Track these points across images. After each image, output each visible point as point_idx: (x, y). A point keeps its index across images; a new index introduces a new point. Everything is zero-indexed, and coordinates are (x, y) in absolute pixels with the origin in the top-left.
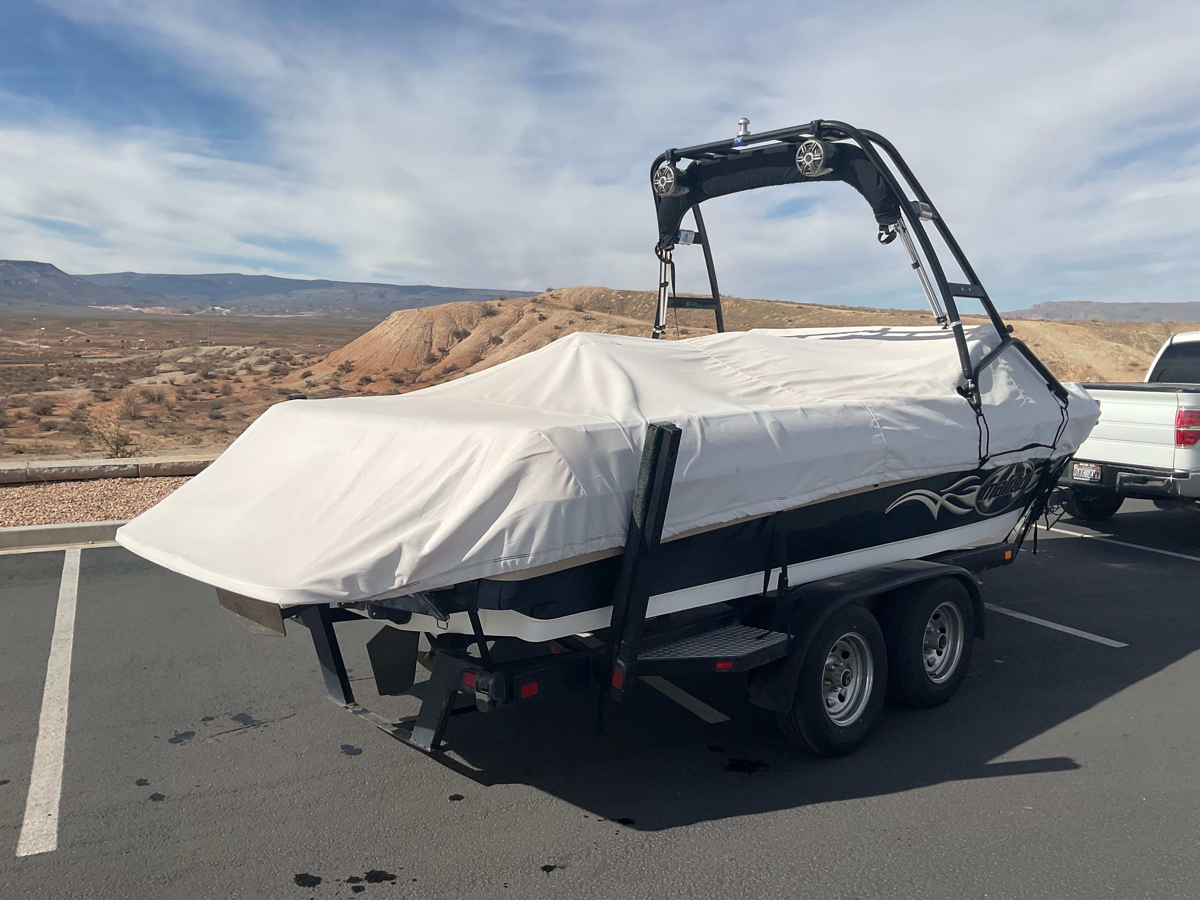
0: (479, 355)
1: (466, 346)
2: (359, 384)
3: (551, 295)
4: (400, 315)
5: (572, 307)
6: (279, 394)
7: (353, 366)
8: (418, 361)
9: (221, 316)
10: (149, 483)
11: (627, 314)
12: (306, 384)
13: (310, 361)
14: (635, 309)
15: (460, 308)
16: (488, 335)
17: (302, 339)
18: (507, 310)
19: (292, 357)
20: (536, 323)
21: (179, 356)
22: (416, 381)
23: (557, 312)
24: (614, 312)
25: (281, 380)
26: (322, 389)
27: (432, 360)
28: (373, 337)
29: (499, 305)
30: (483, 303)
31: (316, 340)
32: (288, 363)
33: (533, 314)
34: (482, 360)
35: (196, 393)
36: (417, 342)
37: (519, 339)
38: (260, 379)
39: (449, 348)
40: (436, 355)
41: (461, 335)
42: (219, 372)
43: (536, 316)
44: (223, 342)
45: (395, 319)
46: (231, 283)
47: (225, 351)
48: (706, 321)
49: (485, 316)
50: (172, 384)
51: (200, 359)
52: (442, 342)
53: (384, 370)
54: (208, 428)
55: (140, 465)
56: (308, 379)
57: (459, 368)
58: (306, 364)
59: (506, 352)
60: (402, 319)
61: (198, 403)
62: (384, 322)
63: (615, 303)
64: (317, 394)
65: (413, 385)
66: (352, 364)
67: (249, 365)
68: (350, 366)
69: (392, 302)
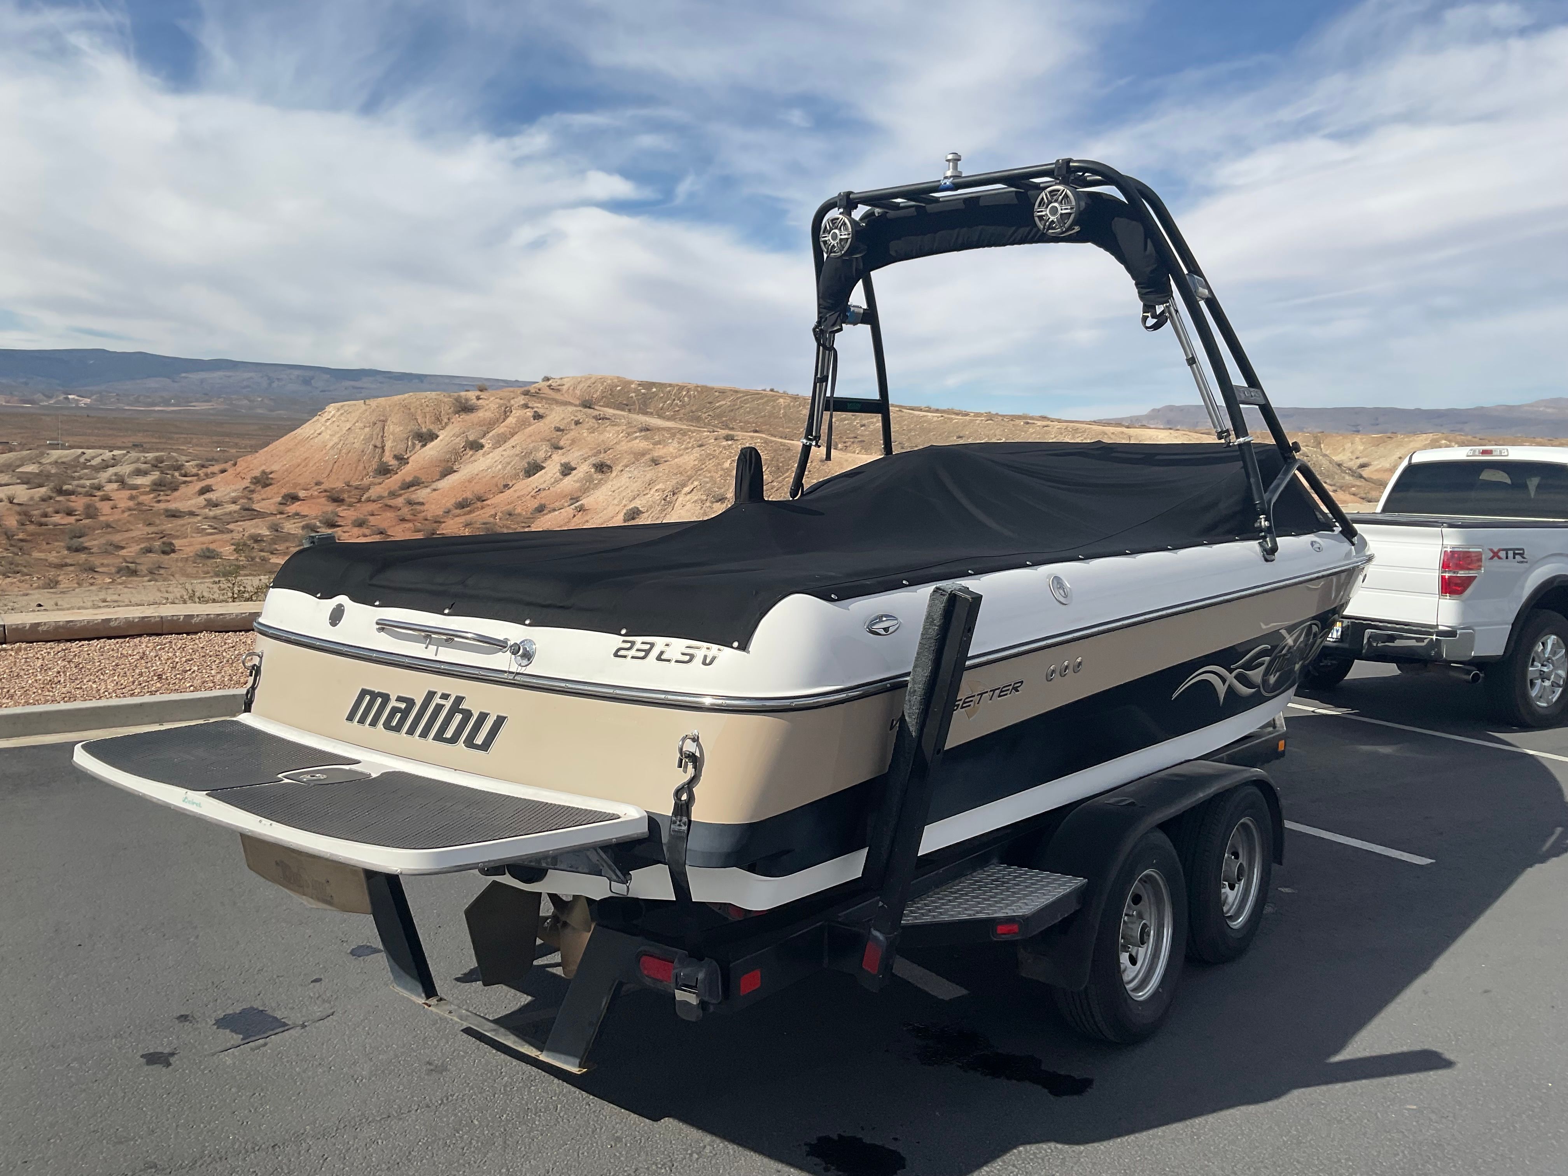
0: (450, 464)
1: (432, 453)
2: (281, 504)
3: (550, 386)
4: (338, 410)
5: (577, 402)
6: (166, 516)
7: (272, 479)
8: (364, 473)
9: (78, 408)
10: (23, 651)
11: (652, 413)
12: (205, 503)
13: (210, 470)
14: (662, 407)
15: (423, 401)
16: (463, 437)
17: (195, 441)
18: (489, 405)
19: (183, 465)
20: (529, 422)
21: (18, 463)
22: (363, 499)
23: (558, 409)
24: (635, 410)
25: (168, 498)
26: (227, 510)
27: (384, 471)
28: (299, 438)
29: (478, 398)
30: (456, 394)
31: (214, 442)
32: (177, 474)
33: (525, 411)
34: (455, 471)
35: (46, 515)
36: (364, 446)
37: (507, 444)
38: (137, 496)
39: (408, 455)
40: (390, 463)
41: (426, 438)
42: (78, 486)
43: (529, 413)
44: (80, 444)
45: (331, 414)
46: (91, 362)
47: (85, 456)
48: (756, 423)
49: (457, 412)
50: (11, 502)
51: (49, 467)
52: (399, 447)
53: (317, 484)
54: (66, 565)
55: (8, 626)
56: (208, 496)
57: (423, 483)
58: (202, 475)
59: (489, 460)
60: (342, 414)
61: (49, 529)
62: (315, 418)
63: (635, 398)
64: (221, 517)
65: (358, 505)
66: (270, 476)
67: (121, 476)
68: (268, 478)
69: (322, 391)
